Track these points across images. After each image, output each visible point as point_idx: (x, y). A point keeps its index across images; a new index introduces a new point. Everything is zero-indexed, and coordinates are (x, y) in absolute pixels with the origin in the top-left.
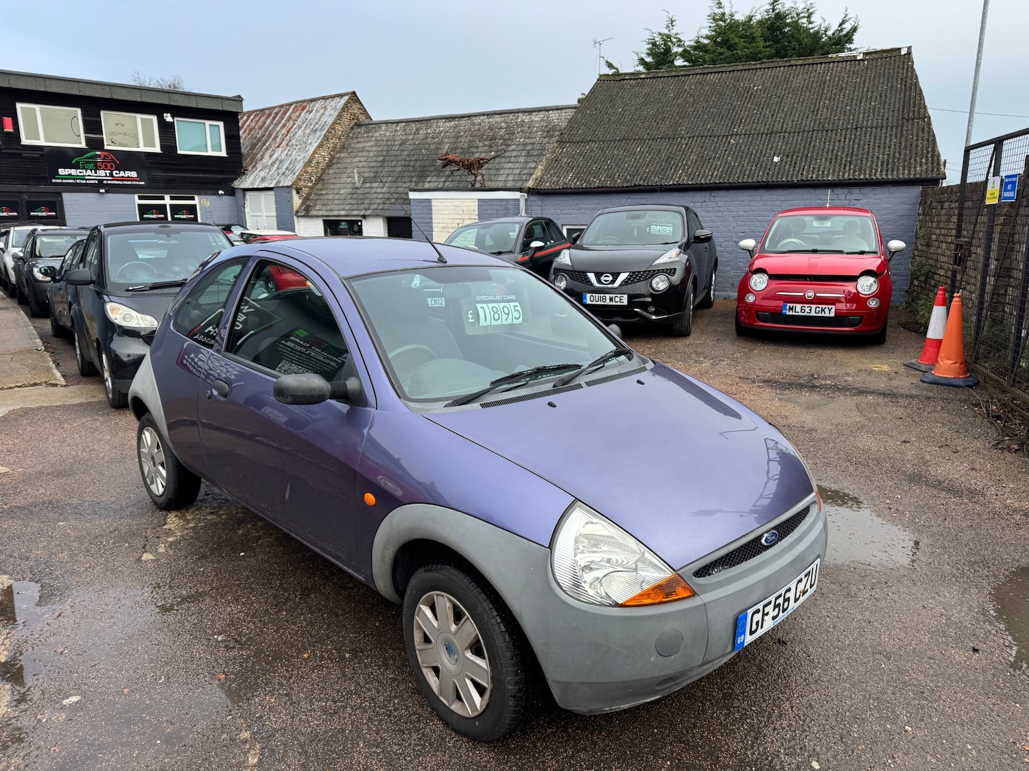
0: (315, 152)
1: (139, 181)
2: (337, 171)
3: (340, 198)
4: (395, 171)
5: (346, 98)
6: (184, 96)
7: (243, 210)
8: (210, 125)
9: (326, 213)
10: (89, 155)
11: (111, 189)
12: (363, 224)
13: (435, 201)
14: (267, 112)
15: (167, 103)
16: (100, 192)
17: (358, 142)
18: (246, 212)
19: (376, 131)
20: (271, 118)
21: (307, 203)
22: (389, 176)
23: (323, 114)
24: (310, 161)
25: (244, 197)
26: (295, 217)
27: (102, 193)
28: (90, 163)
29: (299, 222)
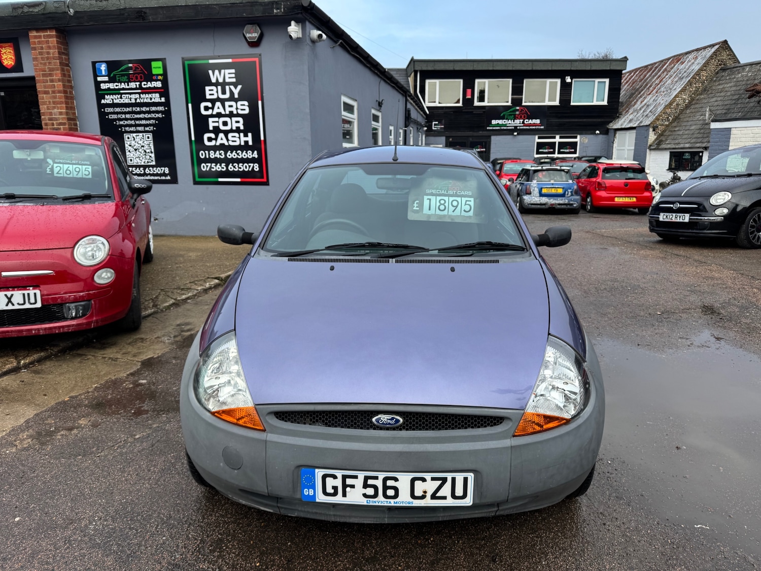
0: (676, 96)
1: (540, 126)
2: (693, 111)
3: (689, 133)
4: (747, 107)
5: (717, 47)
6: (582, 62)
7: (612, 145)
8: (599, 82)
9: (674, 146)
10: (511, 110)
11: (521, 132)
12: (704, 155)
13: (734, 129)
14: (649, 67)
15: (569, 69)
16: (513, 134)
17: (719, 85)
18: (614, 147)
19: (739, 73)
20: (651, 72)
21: (661, 139)
22: (740, 112)
23: (693, 63)
24: (671, 103)
25: (615, 135)
26: (648, 150)
27: (515, 135)
28: (511, 115)
29: (650, 154)
